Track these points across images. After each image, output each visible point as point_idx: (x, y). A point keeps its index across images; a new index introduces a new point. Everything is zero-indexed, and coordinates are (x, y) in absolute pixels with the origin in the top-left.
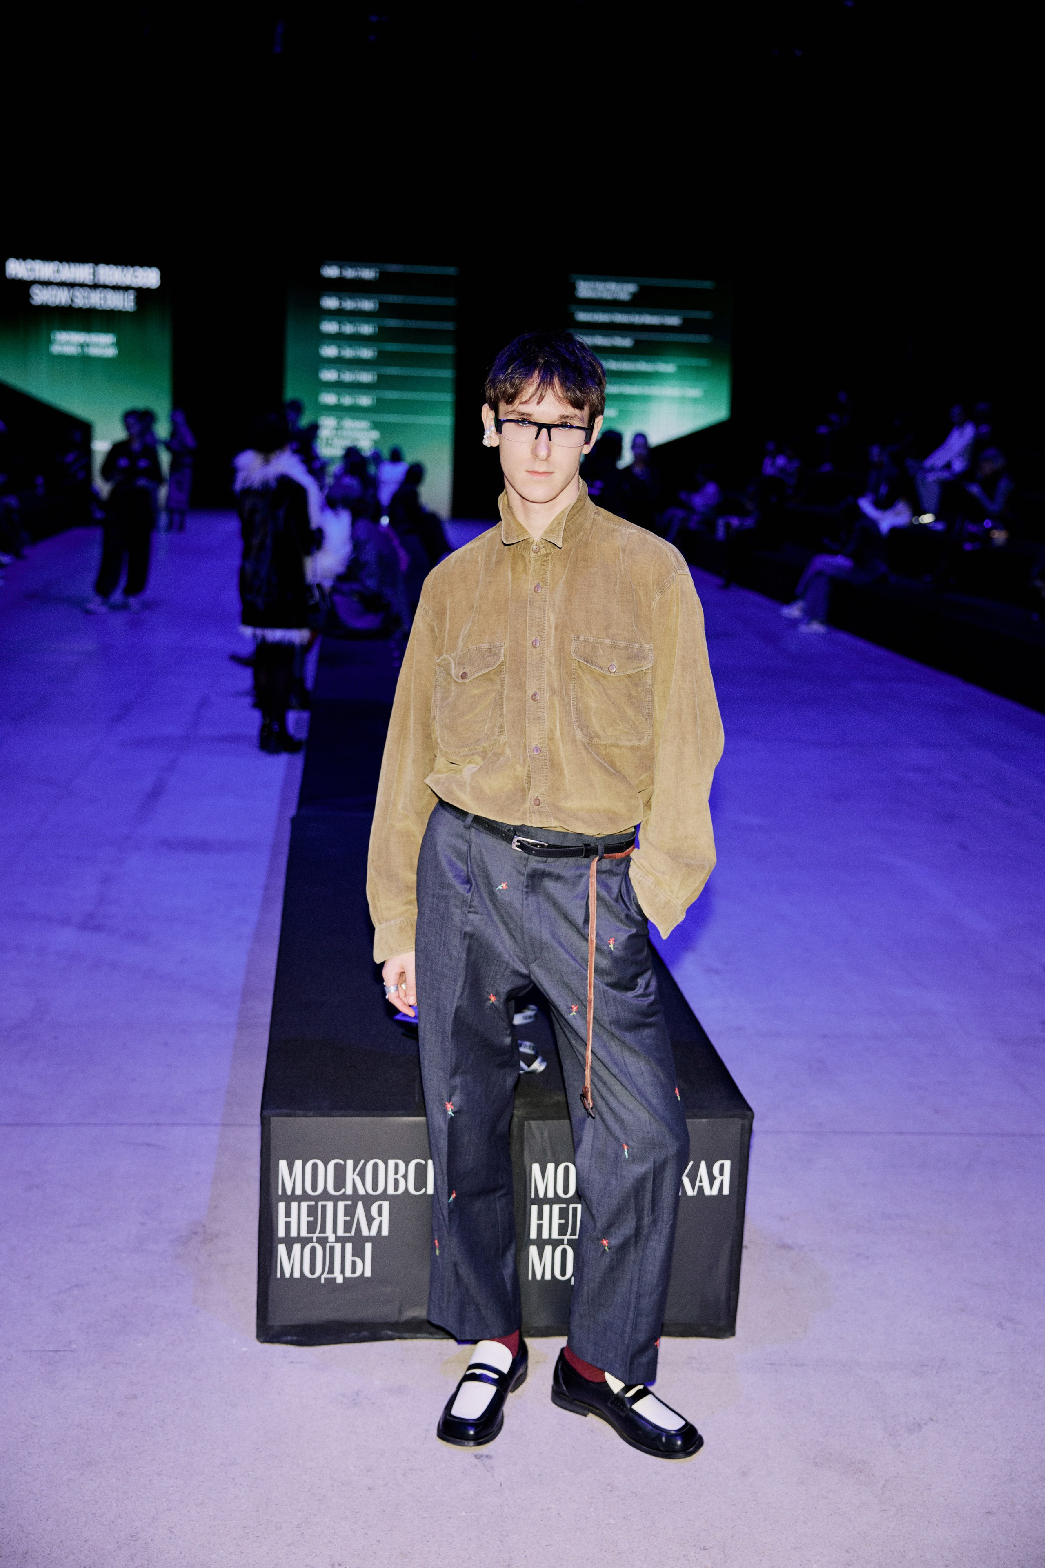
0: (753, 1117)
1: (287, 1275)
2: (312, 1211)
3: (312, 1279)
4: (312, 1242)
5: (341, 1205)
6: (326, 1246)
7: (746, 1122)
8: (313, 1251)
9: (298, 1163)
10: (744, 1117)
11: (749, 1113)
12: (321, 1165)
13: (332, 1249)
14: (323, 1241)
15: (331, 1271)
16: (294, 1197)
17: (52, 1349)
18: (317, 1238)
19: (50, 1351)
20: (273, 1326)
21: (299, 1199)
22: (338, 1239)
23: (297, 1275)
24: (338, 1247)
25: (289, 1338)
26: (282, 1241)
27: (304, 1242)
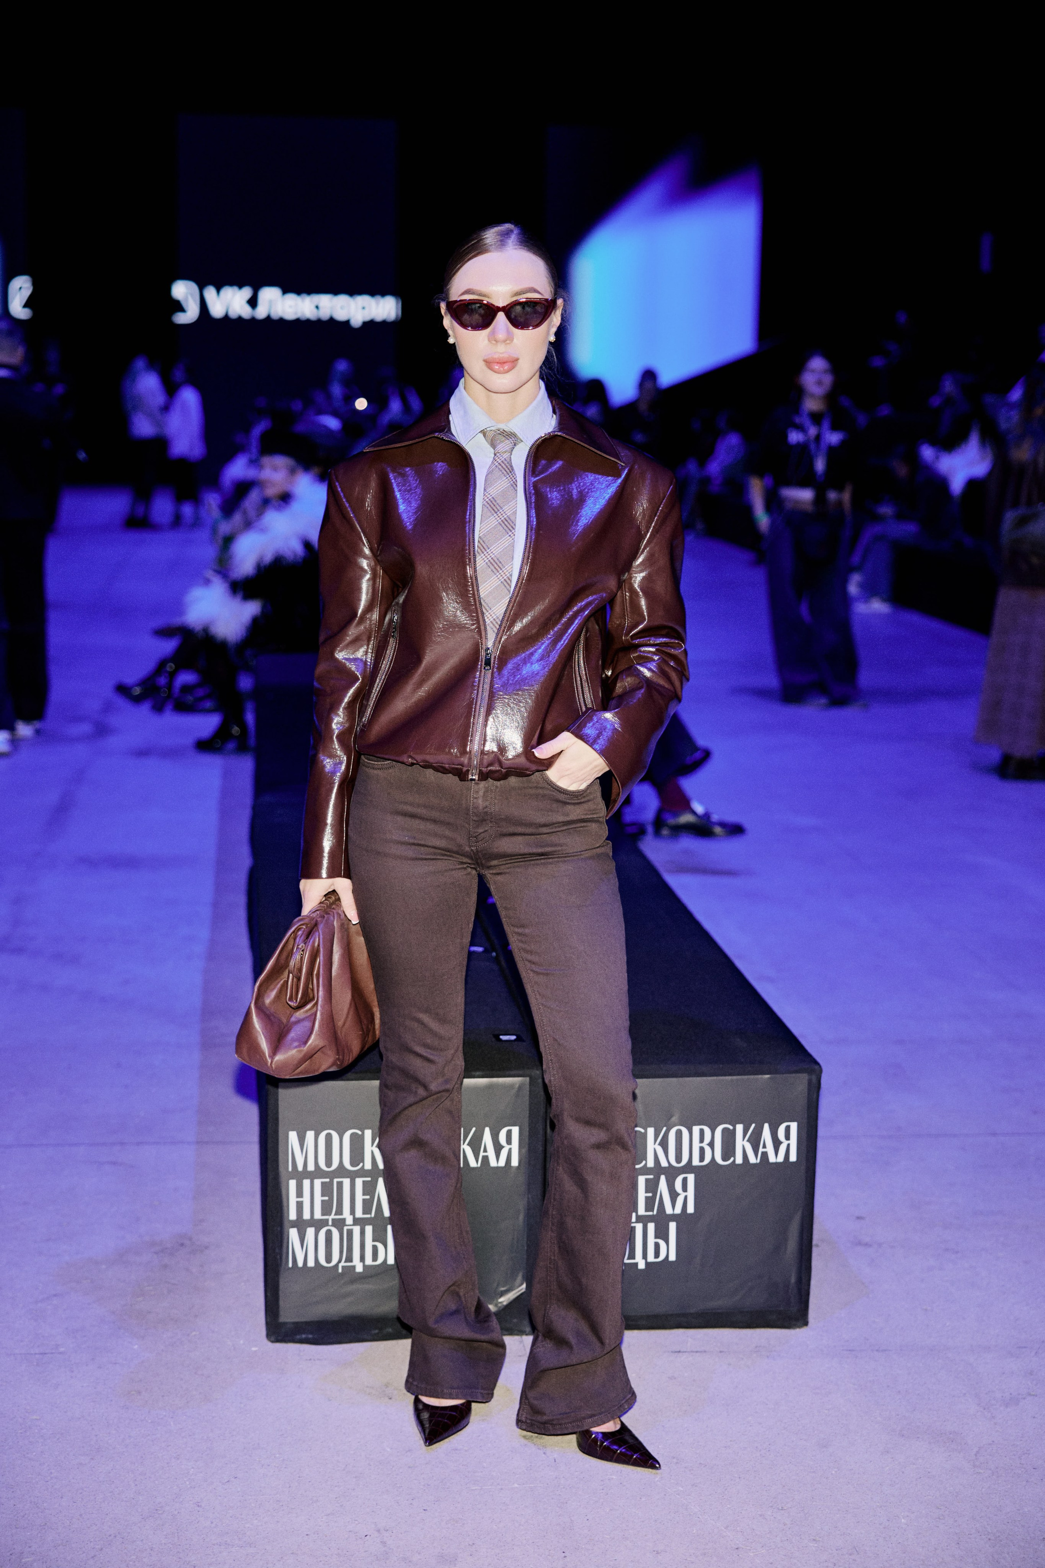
0: (821, 1071)
1: (300, 1264)
2: (326, 1189)
3: (327, 1267)
4: (328, 1225)
5: (359, 1182)
6: (343, 1229)
7: (814, 1078)
8: (329, 1234)
9: (310, 1135)
10: (810, 1072)
11: (816, 1067)
12: (335, 1136)
13: (350, 1233)
14: (339, 1224)
15: (349, 1259)
16: (306, 1174)
17: (37, 1352)
18: (333, 1220)
19: (36, 1354)
20: (285, 1323)
21: (312, 1176)
22: (356, 1221)
23: (311, 1263)
24: (357, 1230)
25: (304, 1336)
26: (294, 1224)
27: (318, 1225)
